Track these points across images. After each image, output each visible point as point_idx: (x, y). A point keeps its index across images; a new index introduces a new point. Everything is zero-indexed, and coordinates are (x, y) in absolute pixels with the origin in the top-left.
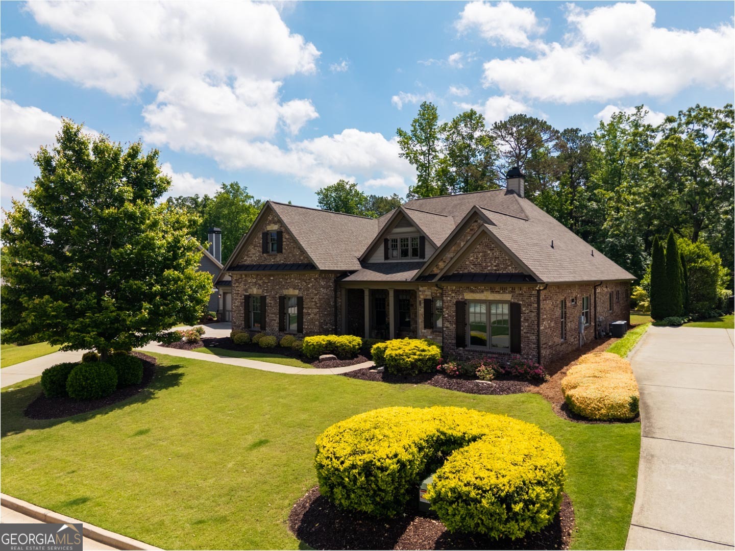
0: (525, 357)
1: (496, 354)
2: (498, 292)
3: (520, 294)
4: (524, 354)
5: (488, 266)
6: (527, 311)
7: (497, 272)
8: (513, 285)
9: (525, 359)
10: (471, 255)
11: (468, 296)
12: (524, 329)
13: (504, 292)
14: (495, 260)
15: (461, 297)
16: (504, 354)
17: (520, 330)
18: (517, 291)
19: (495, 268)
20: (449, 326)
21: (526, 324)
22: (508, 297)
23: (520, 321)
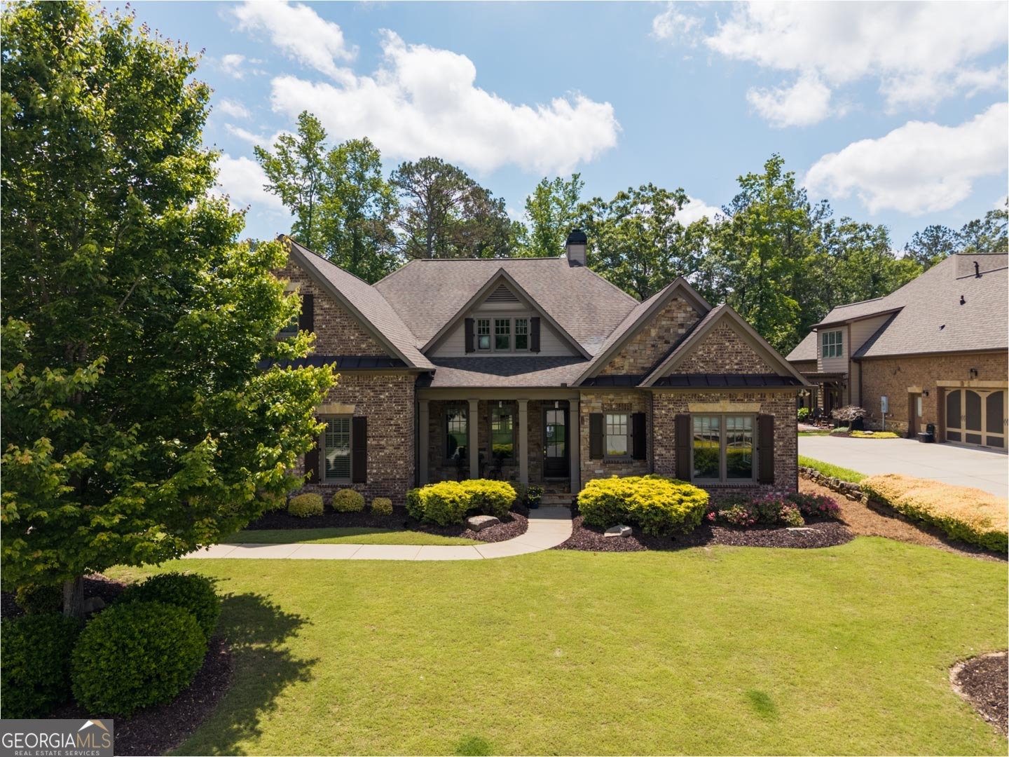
0: (780, 488)
1: (738, 487)
2: (742, 401)
3: (772, 403)
4: (778, 484)
5: (726, 365)
6: (782, 426)
7: (740, 372)
8: (763, 391)
9: (780, 490)
10: (701, 347)
11: (694, 407)
12: (778, 450)
13: (750, 401)
14: (736, 356)
15: (683, 409)
16: (750, 487)
17: (773, 452)
18: (769, 399)
19: (736, 367)
20: (664, 452)
21: (781, 443)
22: (755, 407)
23: (772, 440)
